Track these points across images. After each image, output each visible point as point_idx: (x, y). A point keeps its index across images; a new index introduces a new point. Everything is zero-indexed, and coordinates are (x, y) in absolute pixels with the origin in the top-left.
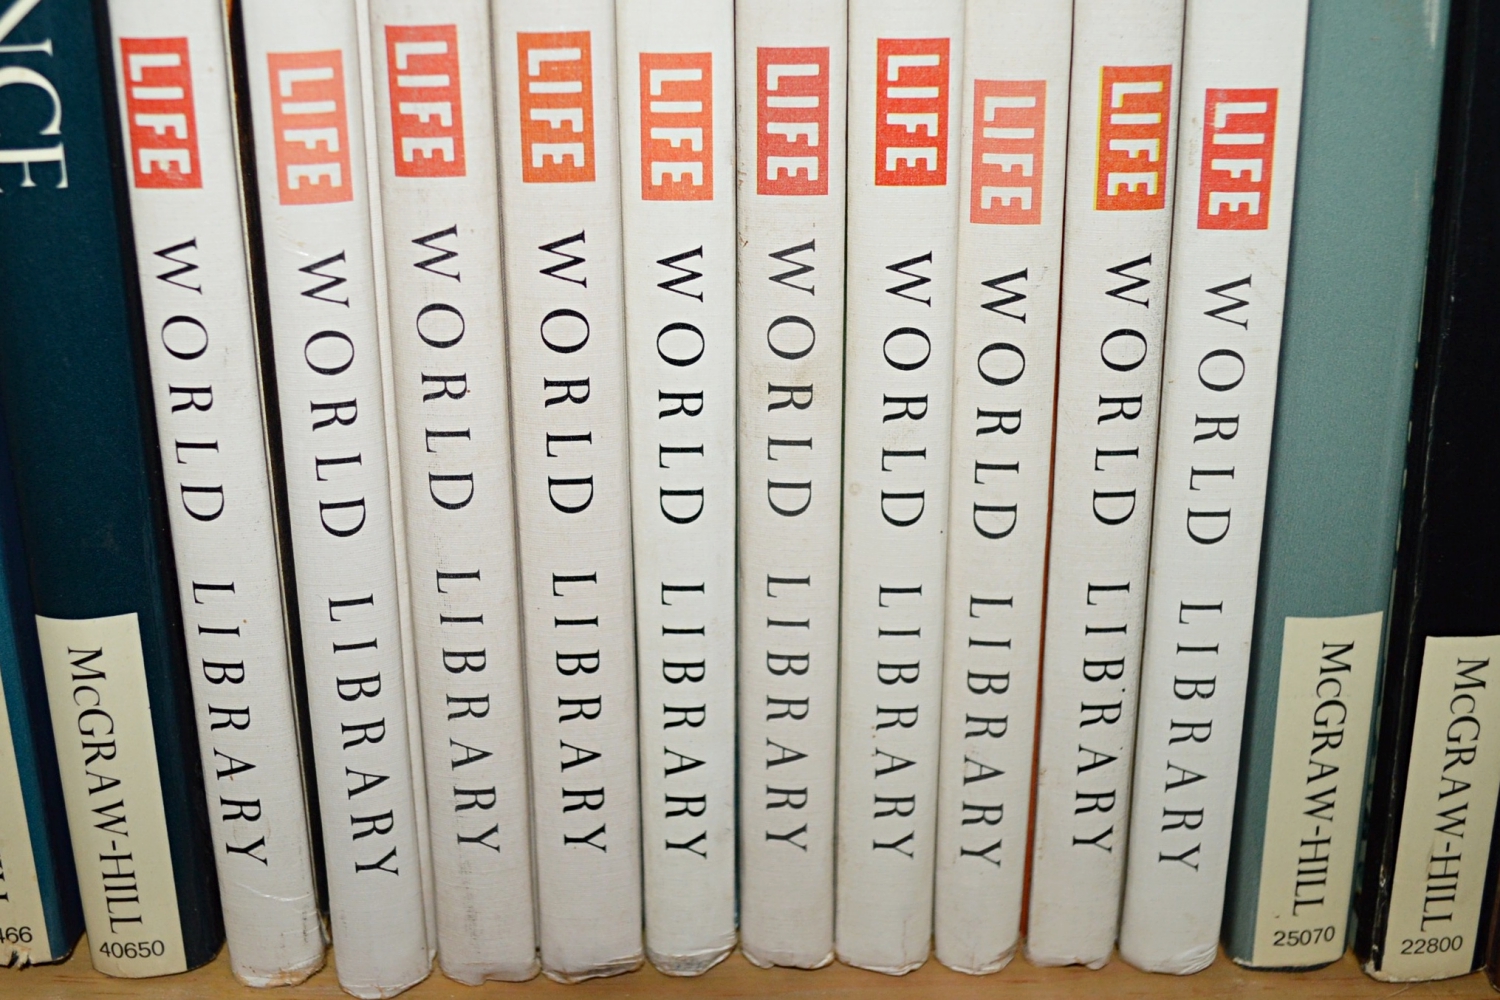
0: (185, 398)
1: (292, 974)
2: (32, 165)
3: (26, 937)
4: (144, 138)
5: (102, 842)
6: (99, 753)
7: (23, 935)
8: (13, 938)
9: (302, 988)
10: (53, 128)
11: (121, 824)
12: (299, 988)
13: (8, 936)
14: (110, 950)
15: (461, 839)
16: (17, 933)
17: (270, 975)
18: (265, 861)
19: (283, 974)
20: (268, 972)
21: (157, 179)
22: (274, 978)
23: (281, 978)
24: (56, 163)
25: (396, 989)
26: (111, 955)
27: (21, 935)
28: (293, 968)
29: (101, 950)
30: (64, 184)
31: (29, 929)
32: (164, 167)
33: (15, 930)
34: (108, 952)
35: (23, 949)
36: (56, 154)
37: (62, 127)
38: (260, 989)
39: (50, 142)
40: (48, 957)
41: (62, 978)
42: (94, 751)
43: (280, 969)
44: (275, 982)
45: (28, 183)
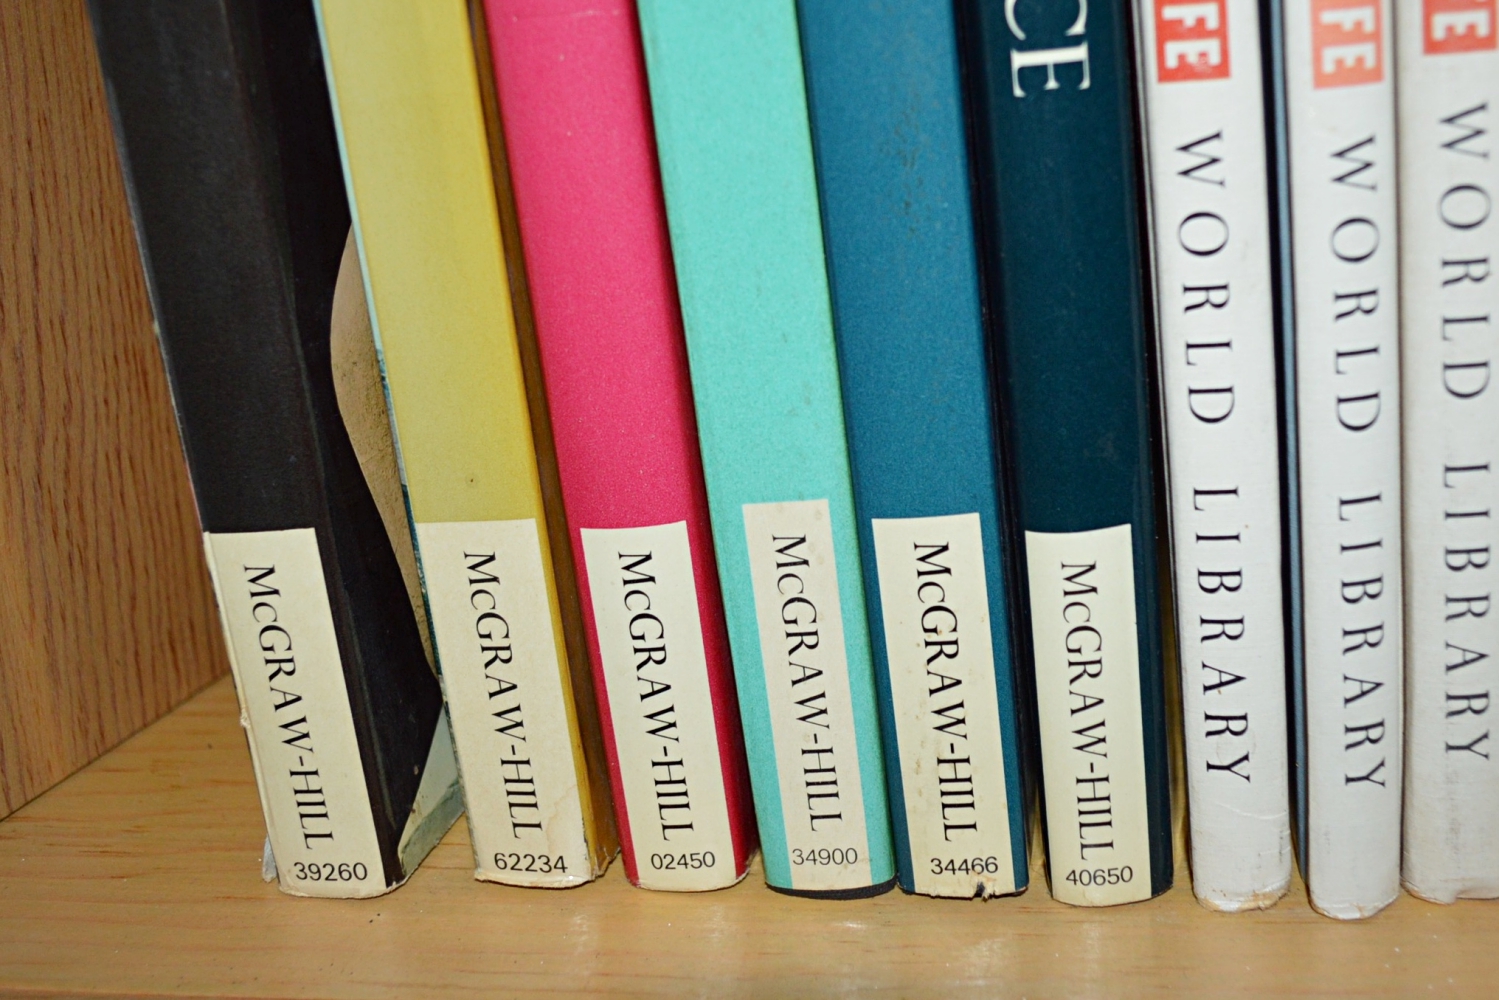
0: (1199, 297)
1: (1265, 896)
2: (1058, 67)
3: (992, 868)
4: (1169, 31)
5: (1080, 764)
6: (1085, 671)
7: (989, 865)
8: (978, 868)
9: (1272, 911)
10: (1078, 28)
11: (1101, 744)
12: (1269, 911)
13: (973, 866)
14: (1078, 877)
15: (1450, 748)
16: (983, 864)
17: (1242, 899)
18: (1248, 778)
19: (1256, 896)
20: (1240, 895)
21: (1184, 72)
22: (1246, 901)
23: (1254, 900)
24: (1078, 65)
25: (1375, 907)
26: (1078, 883)
27: (987, 865)
28: (1267, 890)
29: (1067, 879)
30: (1086, 84)
31: (995, 859)
32: (1192, 59)
33: (981, 860)
34: (1075, 880)
35: (989, 880)
36: (1080, 53)
37: (1088, 25)
38: (1231, 913)
39: (1075, 41)
40: (1011, 888)
41: (1025, 909)
42: (1080, 669)
43: (1254, 891)
44: (1247, 906)
45: (1052, 84)
